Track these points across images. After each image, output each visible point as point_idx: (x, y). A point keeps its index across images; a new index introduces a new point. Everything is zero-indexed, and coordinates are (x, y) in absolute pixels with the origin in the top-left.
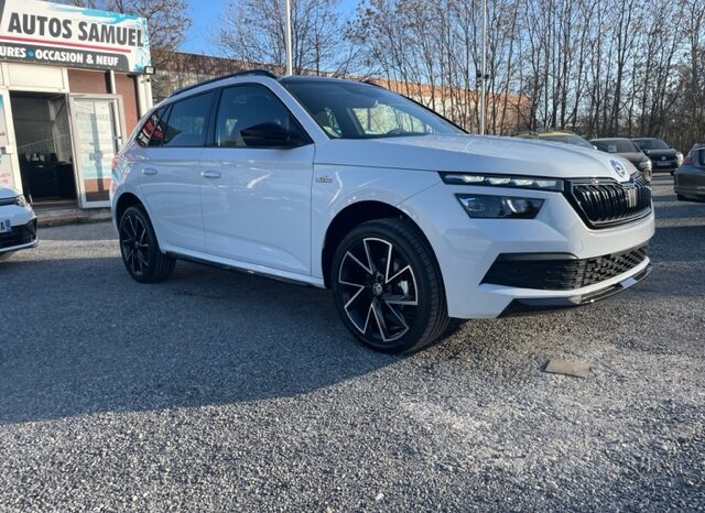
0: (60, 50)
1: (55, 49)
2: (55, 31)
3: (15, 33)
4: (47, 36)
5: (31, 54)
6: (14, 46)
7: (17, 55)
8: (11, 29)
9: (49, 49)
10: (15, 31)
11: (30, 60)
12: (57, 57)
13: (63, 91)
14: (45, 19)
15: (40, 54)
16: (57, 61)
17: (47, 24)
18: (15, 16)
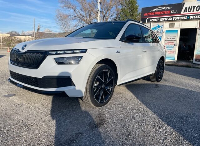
0: (198, 15)
1: (196, 15)
2: (198, 9)
3: (185, 13)
4: (195, 11)
5: (188, 18)
6: (184, 16)
7: (184, 19)
8: (184, 12)
9: (194, 15)
10: (185, 12)
11: (188, 19)
12: (197, 17)
13: (196, 27)
14: (195, 6)
15: (191, 17)
16: (196, 19)
17: (195, 8)
18: (186, 8)
